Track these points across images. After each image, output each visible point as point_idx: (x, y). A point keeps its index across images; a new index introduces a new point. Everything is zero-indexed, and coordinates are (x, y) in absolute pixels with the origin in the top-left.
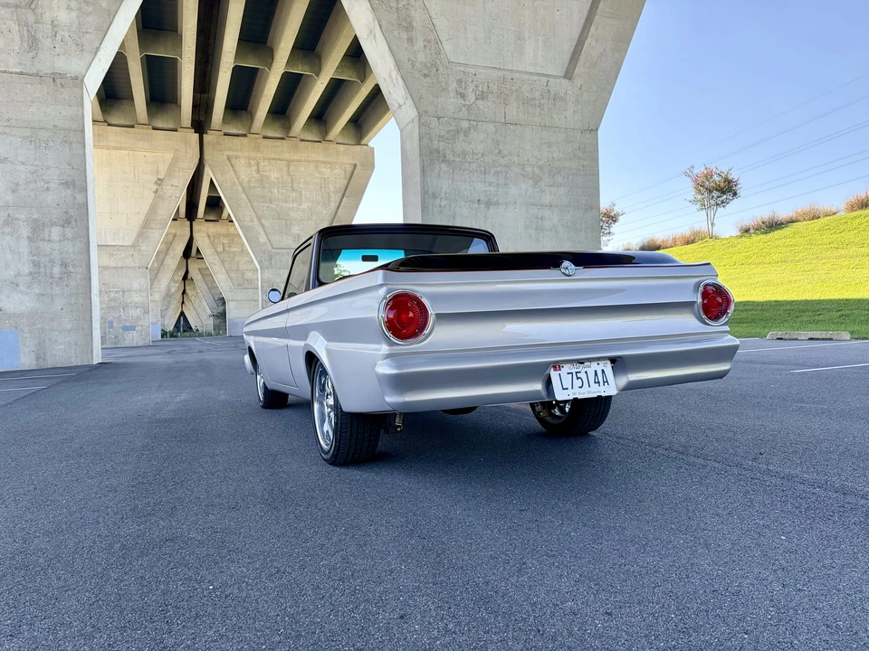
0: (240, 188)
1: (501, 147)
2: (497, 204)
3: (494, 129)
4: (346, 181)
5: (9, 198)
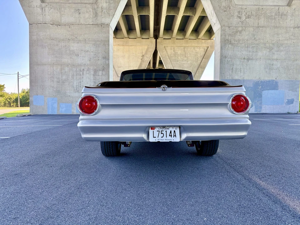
0: (168, 57)
1: (255, 37)
2: (252, 59)
3: (253, 29)
4: (204, 53)
5: (88, 62)
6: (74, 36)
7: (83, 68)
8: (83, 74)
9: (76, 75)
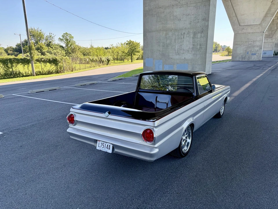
5: (189, 26)
6: (177, 1)
7: (184, 31)
8: (184, 38)
9: (178, 39)
